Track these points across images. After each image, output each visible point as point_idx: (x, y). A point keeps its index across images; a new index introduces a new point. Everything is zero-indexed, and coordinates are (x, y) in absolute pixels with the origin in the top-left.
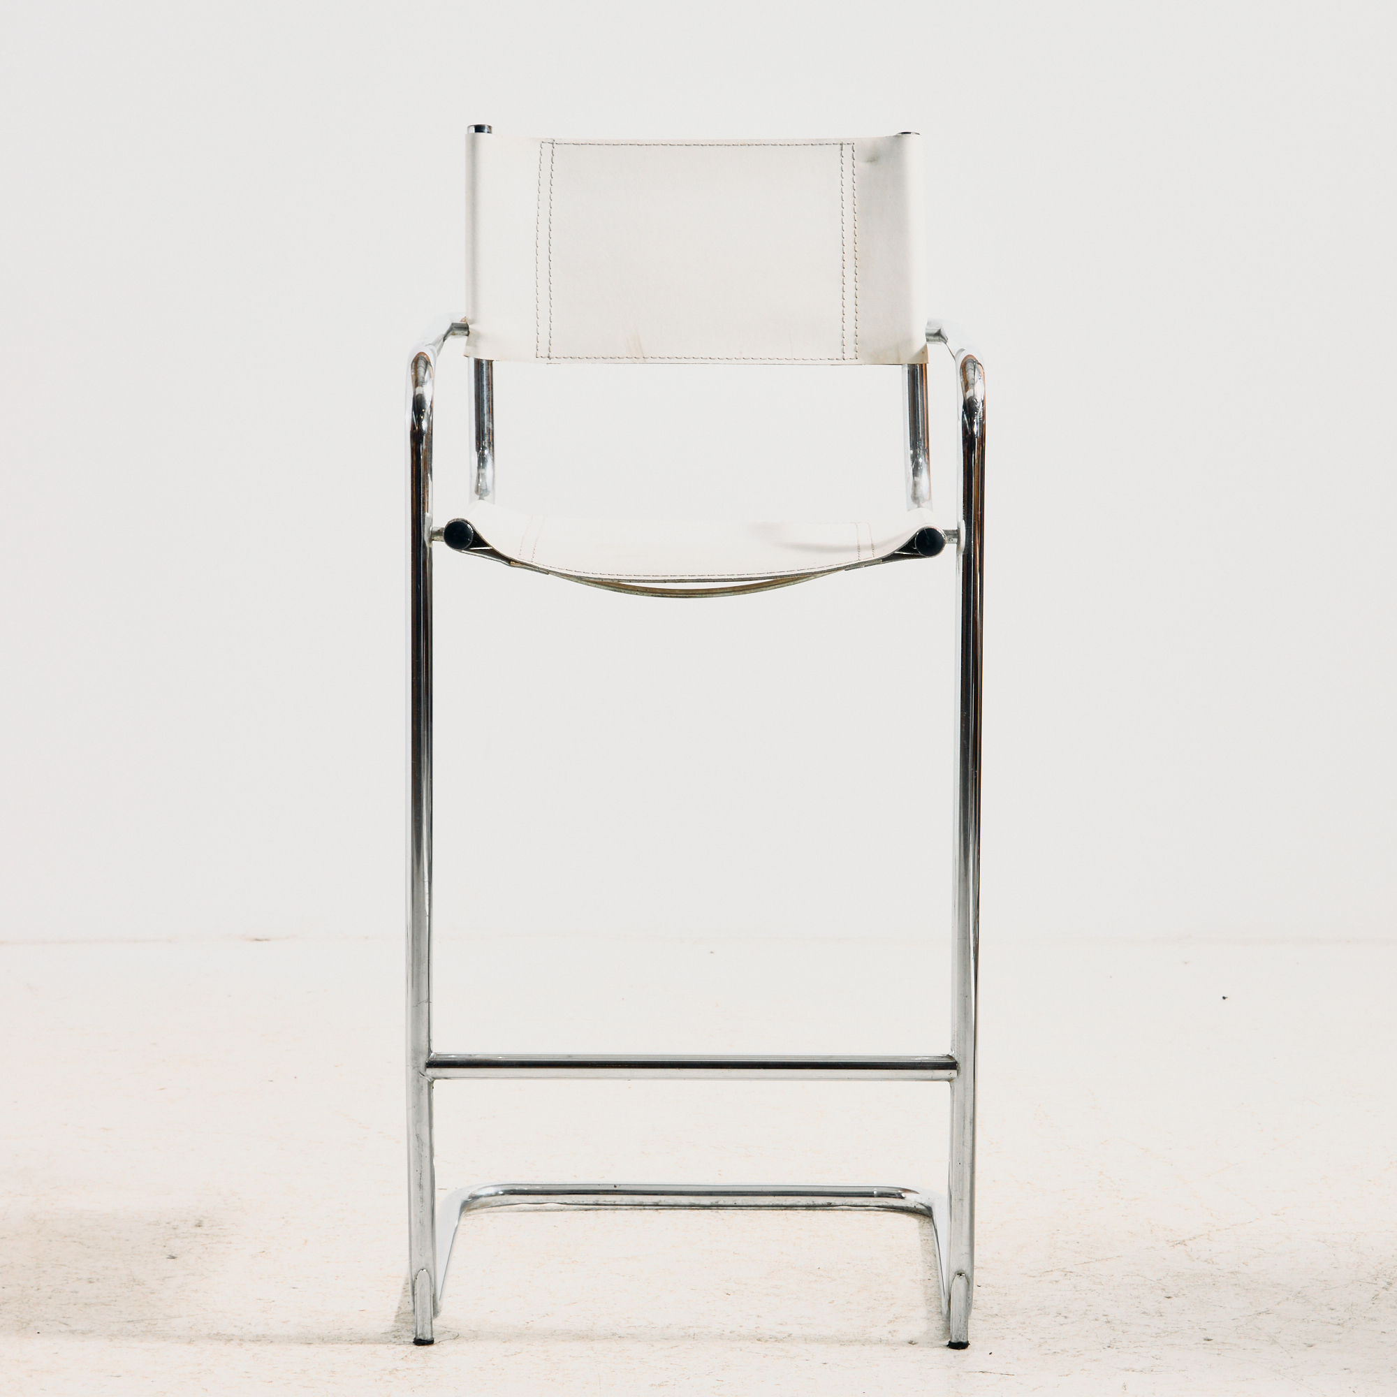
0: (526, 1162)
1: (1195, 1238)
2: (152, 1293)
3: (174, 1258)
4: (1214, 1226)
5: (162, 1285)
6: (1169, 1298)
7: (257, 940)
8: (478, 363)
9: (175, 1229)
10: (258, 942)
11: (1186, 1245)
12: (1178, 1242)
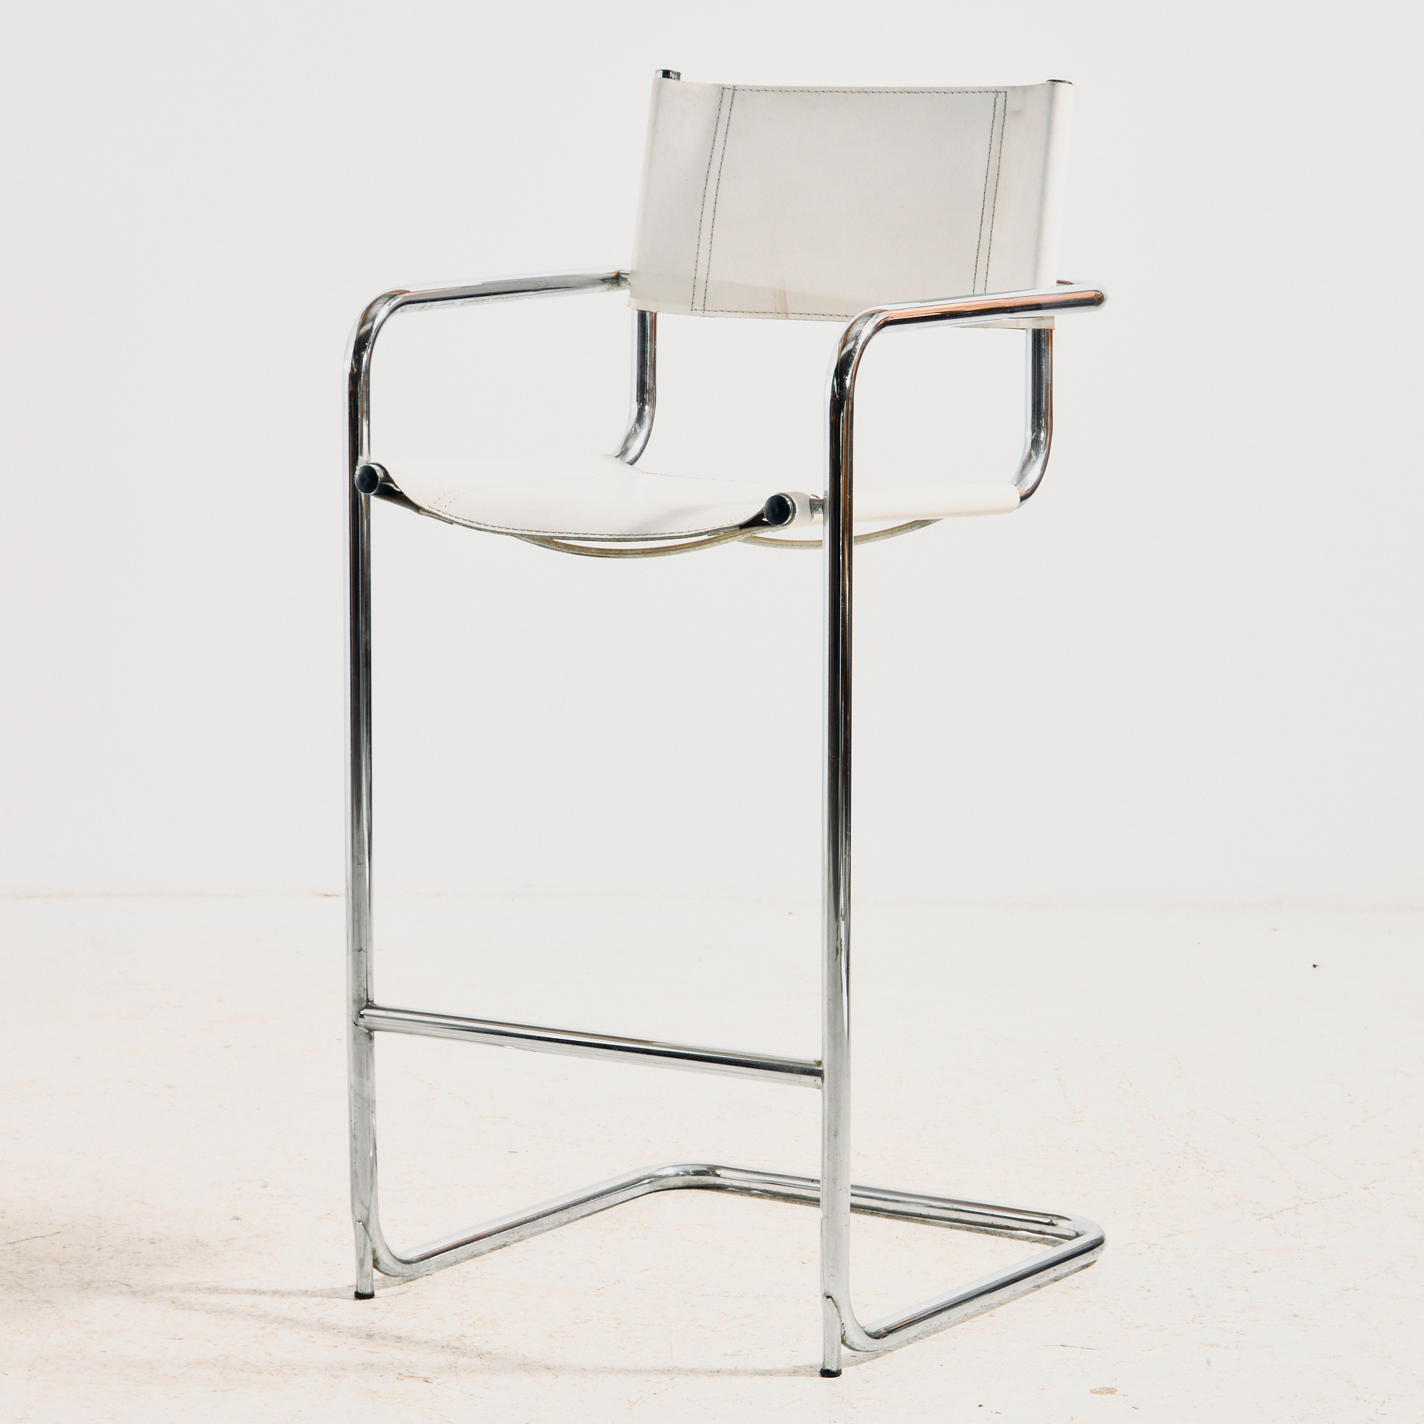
0: (599, 1125)
1: (1282, 1212)
2: (215, 1255)
3: (238, 1219)
4: (1302, 1199)
5: (226, 1246)
6: (1255, 1272)
7: (326, 895)
8: (642, 316)
9: (239, 1189)
10: (327, 897)
11: (1272, 1218)
12: (1265, 1215)
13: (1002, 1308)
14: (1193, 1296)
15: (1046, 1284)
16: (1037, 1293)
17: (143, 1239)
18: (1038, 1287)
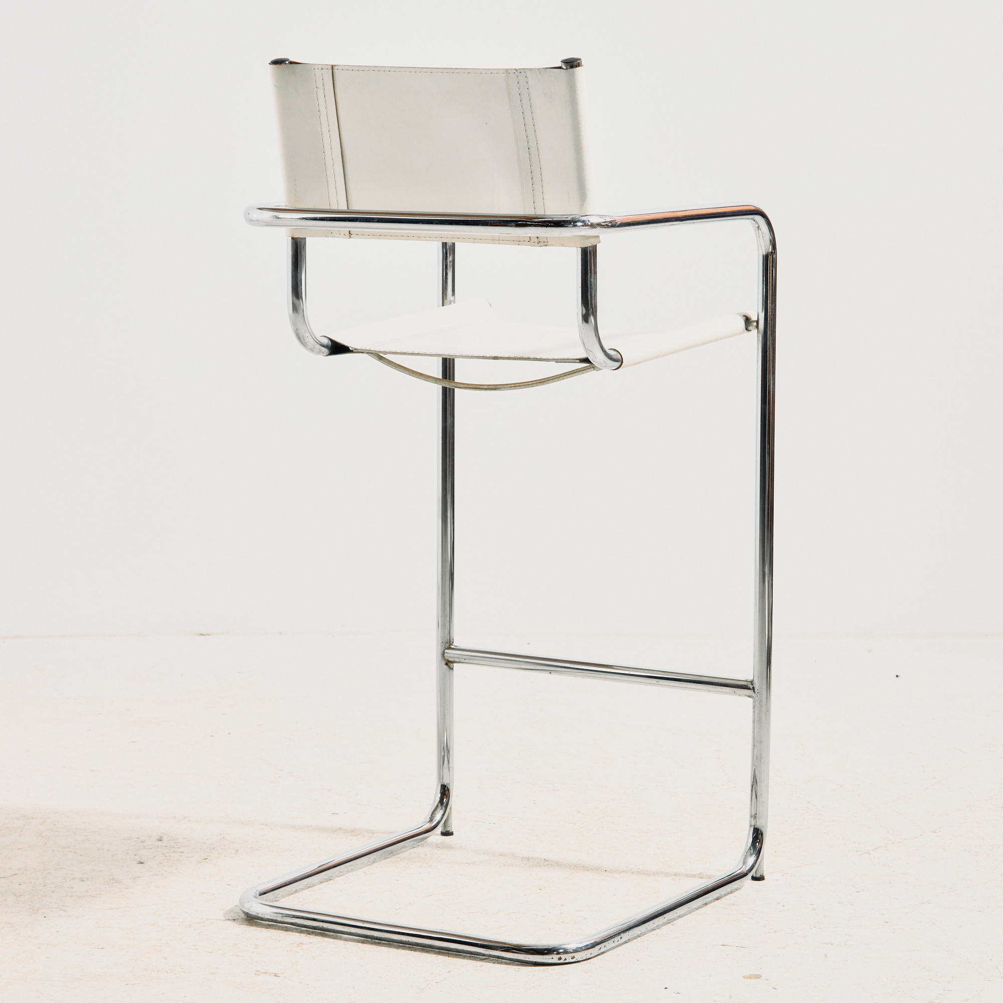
1: (876, 849)
2: (126, 888)
3: (142, 863)
4: (890, 840)
5: (134, 882)
6: (857, 892)
9: (143, 842)
10: (203, 636)
11: (870, 854)
12: (864, 852)
13: (681, 919)
14: (814, 909)
15: (711, 902)
16: (705, 908)
17: (75, 878)
18: (706, 904)
